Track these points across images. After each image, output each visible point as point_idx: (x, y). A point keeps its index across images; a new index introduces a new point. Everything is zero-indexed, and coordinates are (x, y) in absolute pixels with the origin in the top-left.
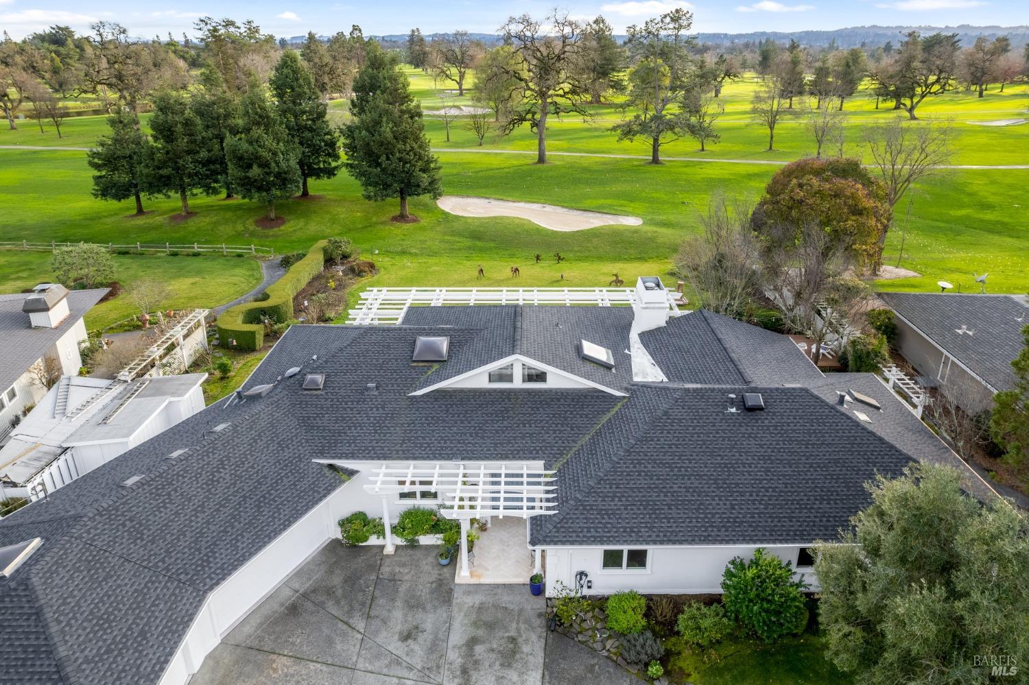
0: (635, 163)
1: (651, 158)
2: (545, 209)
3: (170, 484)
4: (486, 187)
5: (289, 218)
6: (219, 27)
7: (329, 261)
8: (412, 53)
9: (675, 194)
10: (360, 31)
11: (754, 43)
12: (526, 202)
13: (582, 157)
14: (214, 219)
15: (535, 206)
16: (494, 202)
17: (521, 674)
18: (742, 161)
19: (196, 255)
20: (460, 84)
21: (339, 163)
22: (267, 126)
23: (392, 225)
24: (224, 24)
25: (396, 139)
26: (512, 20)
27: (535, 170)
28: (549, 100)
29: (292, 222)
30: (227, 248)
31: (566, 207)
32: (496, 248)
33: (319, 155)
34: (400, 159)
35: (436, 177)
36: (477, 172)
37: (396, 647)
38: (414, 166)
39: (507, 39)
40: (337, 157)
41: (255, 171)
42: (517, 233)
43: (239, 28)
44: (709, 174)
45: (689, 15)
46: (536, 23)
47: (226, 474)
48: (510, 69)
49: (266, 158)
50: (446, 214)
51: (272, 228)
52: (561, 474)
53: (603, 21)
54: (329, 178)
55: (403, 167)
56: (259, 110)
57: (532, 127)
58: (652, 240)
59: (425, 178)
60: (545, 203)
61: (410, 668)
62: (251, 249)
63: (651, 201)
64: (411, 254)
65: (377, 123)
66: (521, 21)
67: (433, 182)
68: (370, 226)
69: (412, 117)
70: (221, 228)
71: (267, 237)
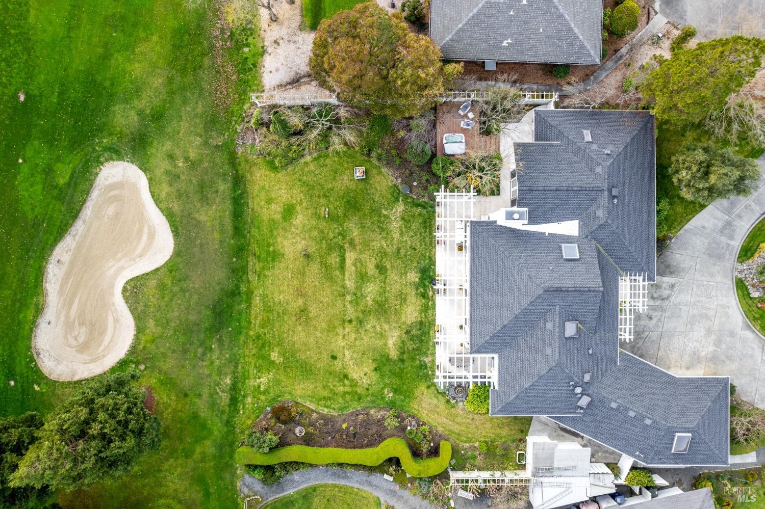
3: (649, 408)
17: (664, 283)
37: (654, 321)
47: (637, 392)
52: (626, 270)
61: (662, 315)
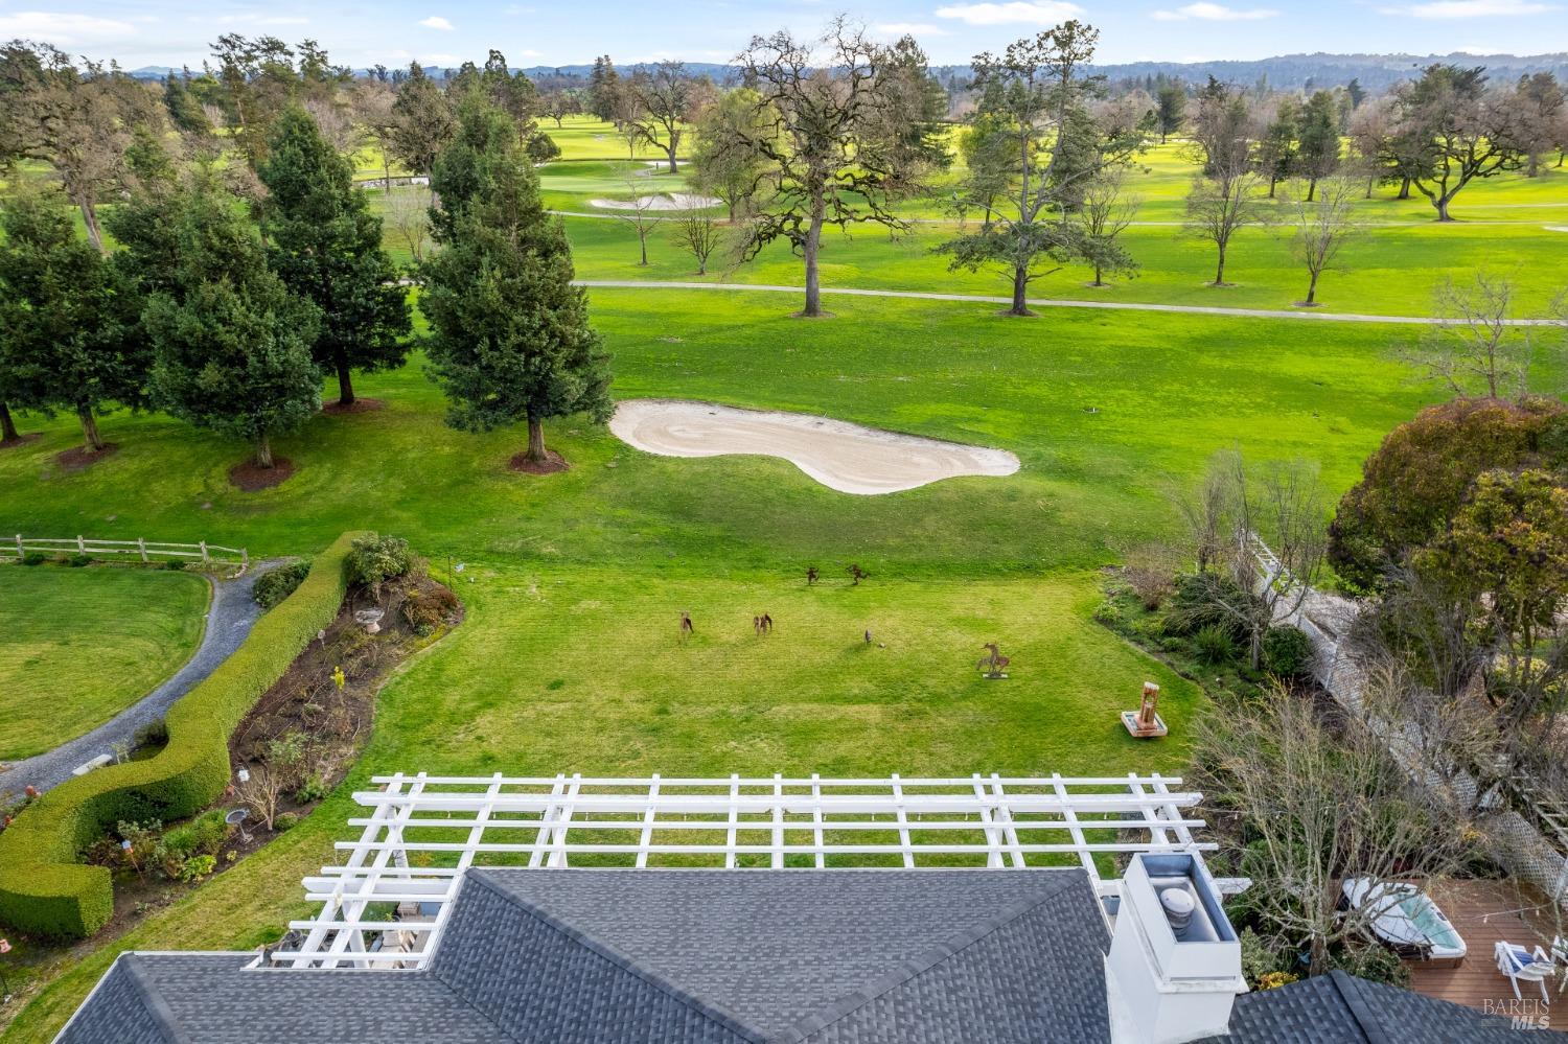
0: (983, 313)
1: (1011, 301)
2: (822, 429)
4: (707, 372)
5: (303, 460)
6: (257, 53)
7: (356, 590)
8: (597, 97)
9: (1068, 386)
10: (503, 60)
11: (1138, 81)
12: (785, 411)
13: (884, 298)
14: (147, 465)
15: (804, 422)
16: (724, 414)
18: (1176, 308)
19: (81, 562)
20: (671, 151)
21: (412, 336)
22: (237, 278)
23: (509, 478)
24: (264, 47)
25: (512, 302)
26: (756, 42)
27: (800, 331)
28: (827, 196)
29: (306, 470)
30: (147, 548)
31: (863, 424)
32: (722, 539)
33: (371, 324)
34: (520, 348)
35: (600, 376)
36: (692, 336)
38: (551, 359)
39: (751, 75)
40: (405, 326)
41: (210, 376)
42: (766, 501)
43: (291, 54)
44: (1121, 338)
45: (1092, 32)
46: (803, 48)
48: (755, 135)
49: (233, 346)
50: (625, 449)
51: (263, 487)
53: (912, 45)
54: (391, 367)
55: (527, 363)
56: (215, 241)
57: (794, 245)
58: (1048, 516)
59: (574, 385)
60: (821, 415)
62: (199, 550)
63: (1030, 406)
64: (540, 557)
65: (473, 268)
66: (773, 43)
67: (594, 386)
68: (464, 482)
69: (545, 254)
70: (156, 487)
71: (248, 509)
